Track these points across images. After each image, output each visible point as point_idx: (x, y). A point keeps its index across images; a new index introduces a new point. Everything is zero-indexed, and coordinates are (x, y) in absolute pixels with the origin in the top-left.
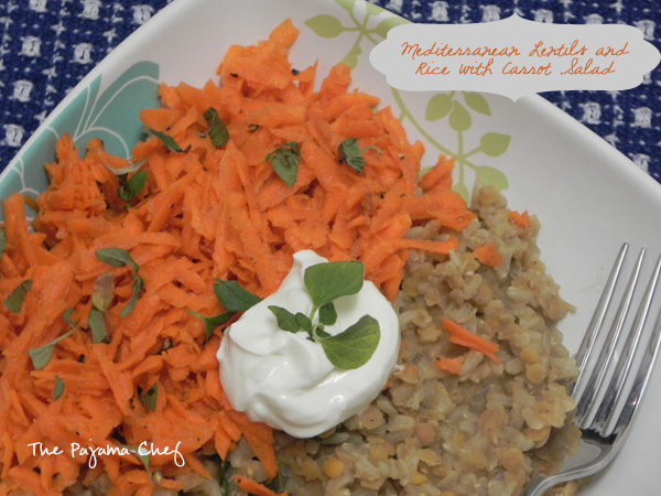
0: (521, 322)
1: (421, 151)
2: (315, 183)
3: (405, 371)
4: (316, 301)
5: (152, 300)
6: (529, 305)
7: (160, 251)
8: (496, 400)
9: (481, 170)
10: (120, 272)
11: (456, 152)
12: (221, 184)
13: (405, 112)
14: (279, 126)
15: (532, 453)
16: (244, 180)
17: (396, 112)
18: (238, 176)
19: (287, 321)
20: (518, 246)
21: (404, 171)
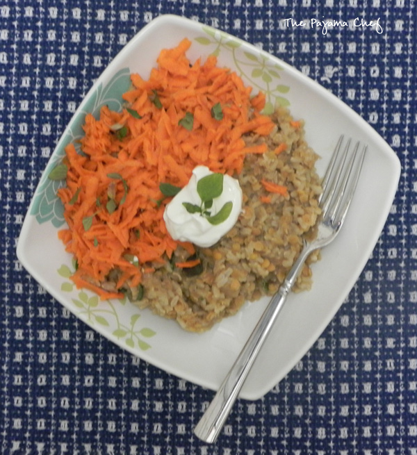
0: (297, 172)
1: (251, 89)
2: (201, 126)
3: (246, 213)
4: (203, 199)
5: (133, 193)
6: (301, 164)
7: (135, 169)
8: (287, 210)
9: (277, 98)
10: (118, 181)
11: (266, 89)
12: (159, 135)
13: (242, 73)
14: (185, 100)
15: (302, 236)
16: (170, 133)
17: (238, 73)
18: (166, 131)
19: (191, 208)
20: (295, 138)
21: (242, 112)
